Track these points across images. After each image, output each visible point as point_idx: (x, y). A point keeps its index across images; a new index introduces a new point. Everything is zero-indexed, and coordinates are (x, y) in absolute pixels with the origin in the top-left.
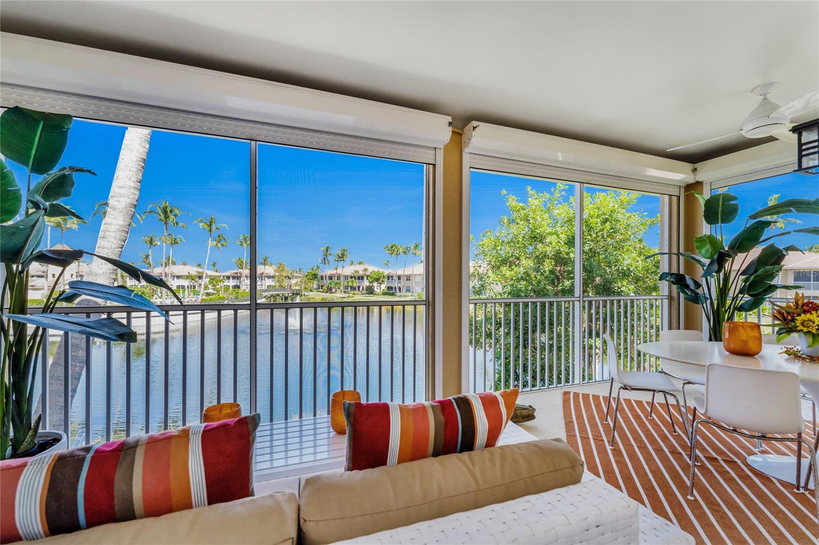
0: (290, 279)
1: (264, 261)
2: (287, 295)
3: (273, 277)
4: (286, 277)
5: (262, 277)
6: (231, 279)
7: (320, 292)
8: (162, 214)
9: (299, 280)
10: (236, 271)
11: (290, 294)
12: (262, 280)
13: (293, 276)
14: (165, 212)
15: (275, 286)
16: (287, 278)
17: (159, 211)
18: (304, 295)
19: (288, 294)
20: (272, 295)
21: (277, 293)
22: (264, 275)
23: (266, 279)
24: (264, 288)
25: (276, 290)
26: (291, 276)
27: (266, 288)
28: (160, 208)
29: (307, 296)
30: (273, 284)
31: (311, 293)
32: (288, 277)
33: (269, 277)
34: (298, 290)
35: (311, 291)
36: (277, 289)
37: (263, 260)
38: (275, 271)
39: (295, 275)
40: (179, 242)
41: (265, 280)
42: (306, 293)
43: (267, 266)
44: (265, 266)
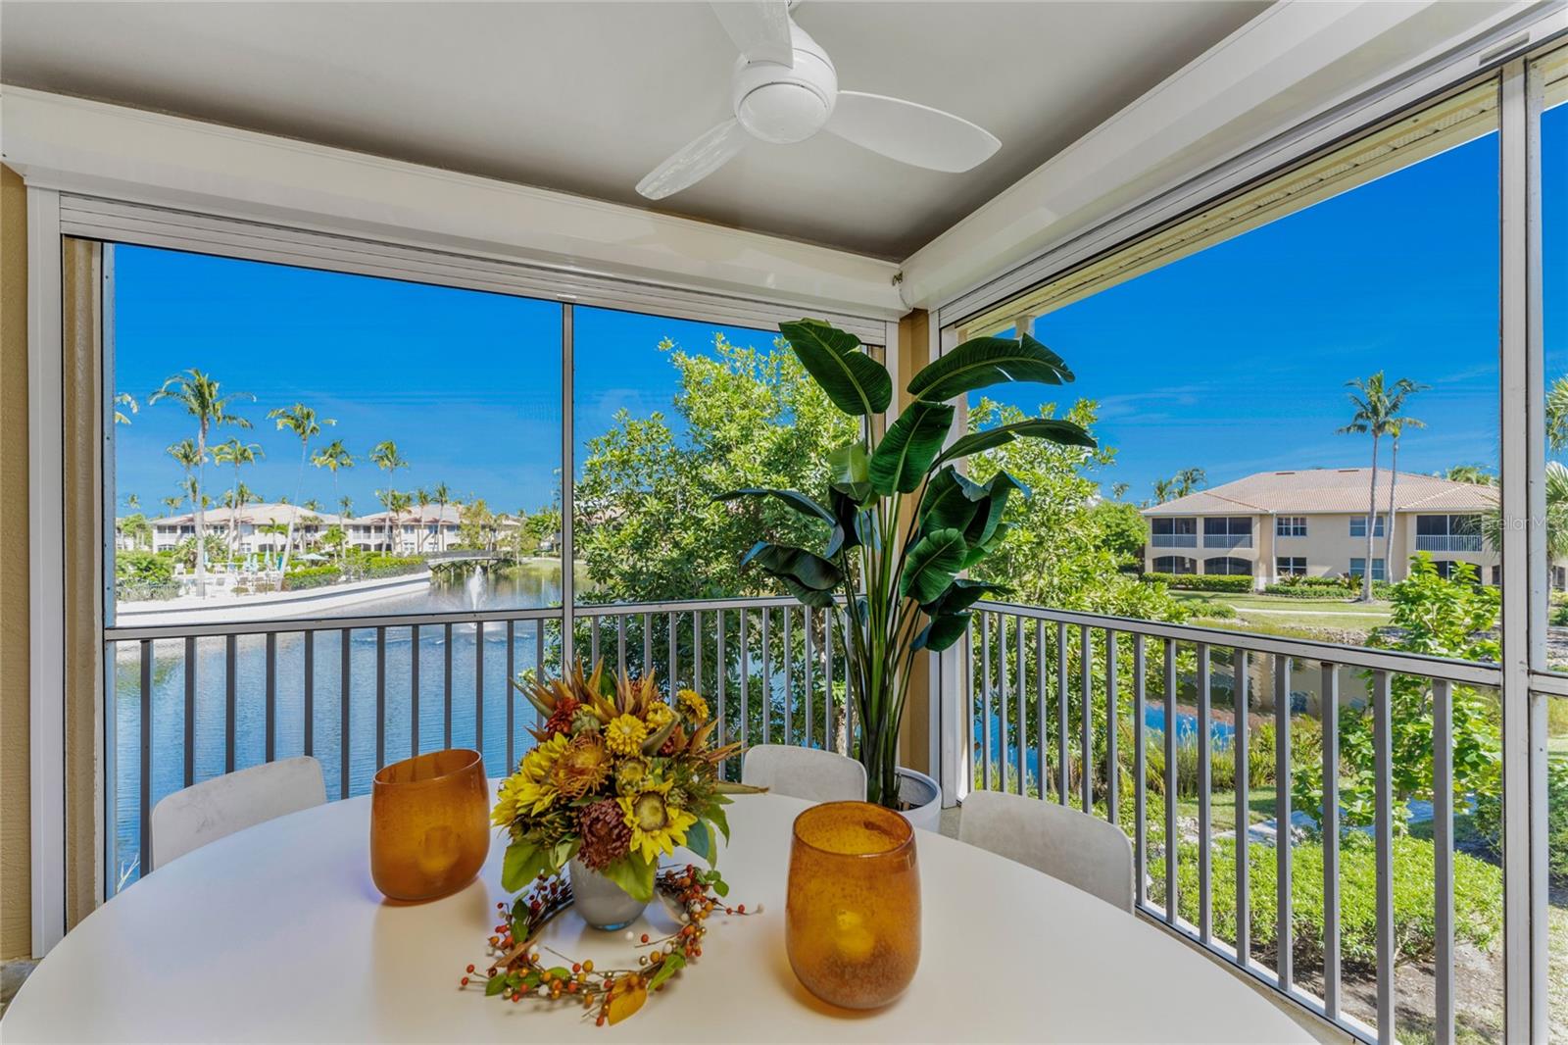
0: (494, 531)
1: (441, 495)
2: (485, 564)
3: (458, 527)
4: (483, 527)
5: (437, 527)
6: (373, 531)
7: (554, 556)
8: (193, 400)
9: (509, 533)
10: (382, 515)
11: (491, 562)
12: (436, 532)
13: (499, 525)
14: (200, 395)
15: (460, 545)
16: (487, 530)
17: (189, 392)
18: (520, 563)
19: (488, 560)
20: (453, 564)
21: (465, 559)
22: (440, 523)
23: (445, 531)
24: (441, 550)
25: (463, 554)
26: (495, 526)
27: (445, 549)
28: (189, 386)
29: (526, 564)
30: (458, 541)
31: (535, 558)
32: (490, 527)
33: (451, 527)
34: (508, 553)
35: (536, 554)
36: (468, 551)
37: (438, 494)
38: (462, 515)
39: (505, 522)
40: (251, 456)
41: (442, 533)
42: (525, 560)
43: (445, 506)
44: (442, 505)
